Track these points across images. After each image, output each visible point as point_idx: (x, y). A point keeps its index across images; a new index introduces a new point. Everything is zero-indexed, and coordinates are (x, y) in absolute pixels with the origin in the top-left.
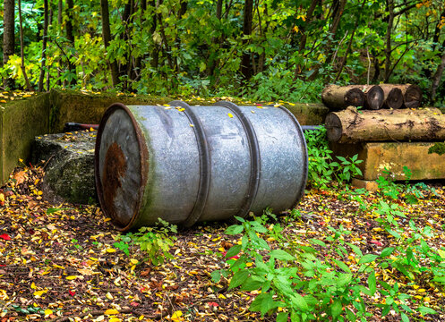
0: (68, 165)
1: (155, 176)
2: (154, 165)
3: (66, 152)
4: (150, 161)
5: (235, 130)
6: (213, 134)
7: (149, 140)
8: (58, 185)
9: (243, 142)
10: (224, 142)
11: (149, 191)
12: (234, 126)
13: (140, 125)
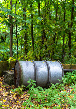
0: (8, 76)
1: (23, 76)
2: (23, 73)
3: (8, 73)
4: (22, 72)
5: (44, 66)
6: (38, 67)
7: (22, 68)
8: (6, 81)
9: (46, 69)
10: (41, 69)
11: (22, 79)
12: (44, 65)
13: (20, 65)
